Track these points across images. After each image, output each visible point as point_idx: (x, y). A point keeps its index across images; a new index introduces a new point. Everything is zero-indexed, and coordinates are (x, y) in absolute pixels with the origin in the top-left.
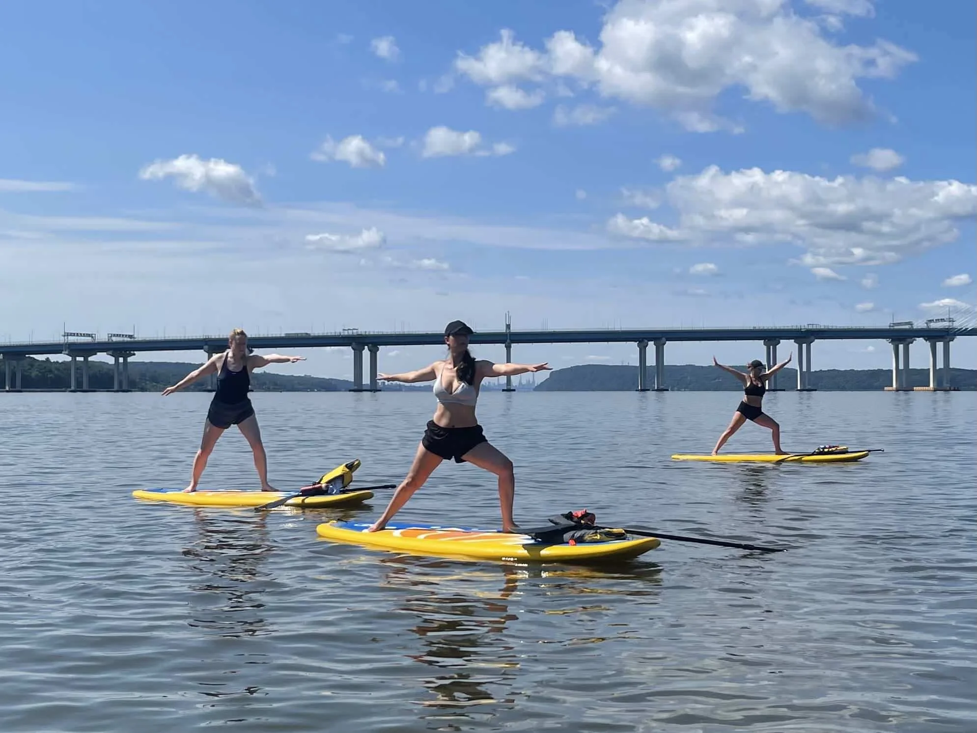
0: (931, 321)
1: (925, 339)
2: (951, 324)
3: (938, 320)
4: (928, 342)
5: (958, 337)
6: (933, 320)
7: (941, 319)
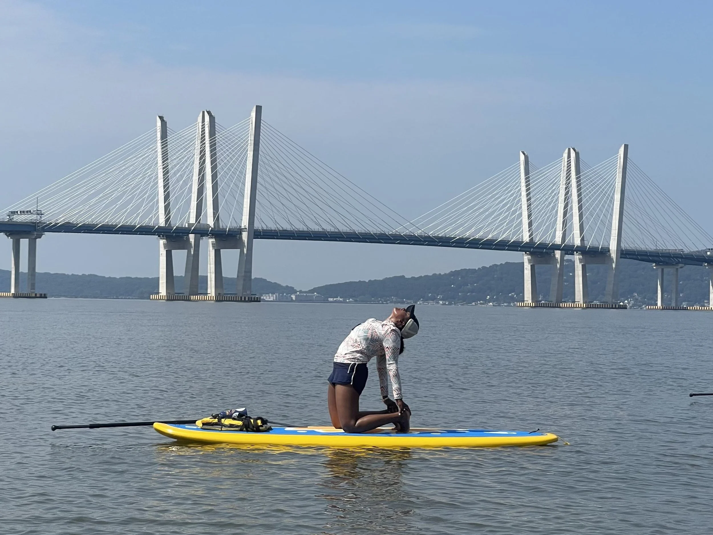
0: (13, 213)
1: (6, 234)
2: (39, 217)
3: (22, 212)
4: (9, 238)
5: (46, 233)
6: (17, 212)
7: (27, 212)
